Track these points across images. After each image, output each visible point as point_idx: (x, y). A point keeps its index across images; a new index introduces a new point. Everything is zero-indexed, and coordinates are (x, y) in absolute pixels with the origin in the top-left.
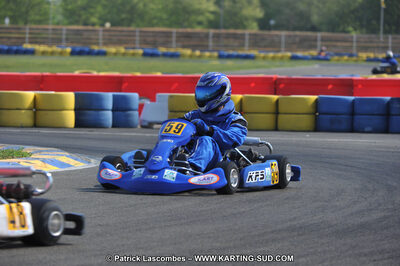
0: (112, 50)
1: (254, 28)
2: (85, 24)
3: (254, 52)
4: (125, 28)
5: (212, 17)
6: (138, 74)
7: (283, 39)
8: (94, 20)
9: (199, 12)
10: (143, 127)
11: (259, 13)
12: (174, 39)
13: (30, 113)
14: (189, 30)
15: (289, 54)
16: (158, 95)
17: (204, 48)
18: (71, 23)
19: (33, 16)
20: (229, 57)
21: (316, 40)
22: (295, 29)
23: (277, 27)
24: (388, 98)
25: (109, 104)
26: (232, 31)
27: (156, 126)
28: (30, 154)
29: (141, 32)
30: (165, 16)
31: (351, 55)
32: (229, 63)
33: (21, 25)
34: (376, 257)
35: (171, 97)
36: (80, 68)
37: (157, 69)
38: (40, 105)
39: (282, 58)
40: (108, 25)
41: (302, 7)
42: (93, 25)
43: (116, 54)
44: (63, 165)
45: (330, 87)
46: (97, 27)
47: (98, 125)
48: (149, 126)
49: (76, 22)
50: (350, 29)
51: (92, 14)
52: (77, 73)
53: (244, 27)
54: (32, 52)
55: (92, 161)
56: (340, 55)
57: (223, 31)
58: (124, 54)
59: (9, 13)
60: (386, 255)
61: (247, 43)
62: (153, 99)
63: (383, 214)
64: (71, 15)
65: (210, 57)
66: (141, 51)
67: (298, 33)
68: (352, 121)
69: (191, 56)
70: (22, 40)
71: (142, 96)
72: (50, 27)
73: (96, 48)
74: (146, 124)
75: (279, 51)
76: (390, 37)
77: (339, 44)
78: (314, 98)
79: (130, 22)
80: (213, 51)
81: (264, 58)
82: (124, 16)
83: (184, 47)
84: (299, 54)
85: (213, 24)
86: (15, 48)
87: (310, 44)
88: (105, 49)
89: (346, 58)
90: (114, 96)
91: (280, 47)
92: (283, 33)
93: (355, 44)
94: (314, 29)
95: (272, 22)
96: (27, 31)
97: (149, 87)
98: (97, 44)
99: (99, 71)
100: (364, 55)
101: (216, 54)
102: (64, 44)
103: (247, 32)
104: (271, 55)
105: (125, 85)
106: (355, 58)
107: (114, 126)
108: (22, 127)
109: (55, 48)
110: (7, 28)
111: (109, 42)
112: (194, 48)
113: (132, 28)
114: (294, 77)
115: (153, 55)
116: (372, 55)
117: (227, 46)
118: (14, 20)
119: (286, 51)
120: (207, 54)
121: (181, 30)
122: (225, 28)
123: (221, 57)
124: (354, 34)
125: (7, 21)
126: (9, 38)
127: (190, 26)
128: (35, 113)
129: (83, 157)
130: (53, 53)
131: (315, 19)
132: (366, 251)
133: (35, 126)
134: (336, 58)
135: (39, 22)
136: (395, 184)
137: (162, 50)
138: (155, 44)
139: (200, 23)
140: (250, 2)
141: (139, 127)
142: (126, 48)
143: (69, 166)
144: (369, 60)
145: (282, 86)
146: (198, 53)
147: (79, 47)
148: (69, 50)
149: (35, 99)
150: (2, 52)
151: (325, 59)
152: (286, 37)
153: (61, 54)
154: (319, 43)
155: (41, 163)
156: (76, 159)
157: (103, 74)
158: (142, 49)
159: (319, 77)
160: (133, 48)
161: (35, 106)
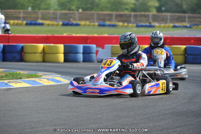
0: (83, 23)
1: (154, 12)
2: (69, 10)
4: (89, 12)
5: (133, 6)
6: (96, 35)
7: (169, 17)
8: (73, 7)
9: (127, 4)
10: (98, 62)
11: (157, 4)
12: (114, 17)
13: (41, 55)
14: (122, 13)
15: (172, 25)
16: (106, 45)
17: (129, 22)
18: (62, 10)
19: (43, 6)
20: (142, 26)
21: (185, 18)
22: (174, 12)
23: (165, 11)
25: (81, 50)
26: (143, 13)
28: (41, 76)
29: (97, 14)
30: (109, 6)
32: (142, 29)
33: (37, 10)
35: (112, 47)
36: (66, 32)
37: (105, 33)
38: (46, 51)
39: (168, 27)
40: (80, 10)
41: (178, 1)
42: (73, 10)
43: (85, 25)
44: (58, 81)
45: (192, 41)
46: (75, 12)
47: (75, 61)
48: (101, 61)
49: (65, 9)
51: (73, 5)
52: (65, 35)
53: (149, 11)
54: (42, 24)
55: (72, 79)
56: (197, 25)
57: (139, 13)
58: (89, 25)
59: (31, 5)
62: (103, 48)
64: (62, 6)
65: (132, 26)
66: (97, 24)
67: (176, 14)
69: (122, 26)
70: (37, 18)
71: (97, 46)
72: (51, 11)
73: (75, 22)
74: (99, 60)
75: (166, 23)
77: (197, 20)
78: (184, 47)
79: (92, 9)
80: (134, 23)
81: (159, 27)
82: (88, 6)
83: (119, 21)
84: (177, 24)
85: (134, 10)
86: (34, 22)
87: (182, 20)
88: (79, 22)
90: (83, 46)
91: (167, 21)
92: (169, 14)
94: (184, 12)
95: (163, 9)
96: (40, 14)
97: (101, 42)
98: (75, 20)
99: (76, 34)
101: (135, 25)
102: (58, 20)
103: (151, 14)
104: (163, 25)
105: (89, 41)
107: (83, 61)
108: (37, 62)
109: (54, 23)
110: (30, 12)
111: (81, 19)
112: (124, 22)
113: (93, 12)
114: (174, 36)
115: (103, 26)
117: (140, 21)
118: (33, 8)
119: (171, 23)
120: (131, 25)
121: (117, 13)
123: (137, 26)
125: (30, 9)
126: (31, 17)
127: (122, 11)
128: (44, 55)
129: (68, 77)
130: (53, 25)
131: (185, 7)
133: (44, 61)
134: (195, 27)
135: (46, 9)
137: (108, 23)
138: (104, 20)
139: (127, 9)
141: (96, 62)
142: (90, 22)
143: (60, 82)
145: (168, 41)
146: (126, 24)
147: (66, 22)
148: (61, 23)
149: (44, 48)
150: (27, 24)
151: (190, 27)
152: (170, 16)
153: (57, 25)
154: (187, 19)
155: (47, 80)
156: (64, 78)
157: (78, 35)
158: (98, 22)
159: (187, 36)
160: (94, 22)
161: (44, 51)
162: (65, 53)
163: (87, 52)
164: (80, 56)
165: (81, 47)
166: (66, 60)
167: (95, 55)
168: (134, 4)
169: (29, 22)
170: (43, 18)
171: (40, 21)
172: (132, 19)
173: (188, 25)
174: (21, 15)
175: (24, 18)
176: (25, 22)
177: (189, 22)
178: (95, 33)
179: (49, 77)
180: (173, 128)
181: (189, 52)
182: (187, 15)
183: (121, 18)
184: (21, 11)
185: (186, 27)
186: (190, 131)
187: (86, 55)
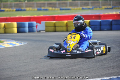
0: (28, 9)
2: (20, 1)
4: (31, 2)
6: (36, 16)
10: (38, 32)
12: (46, 5)
13: (4, 29)
15: (81, 8)
16: (42, 22)
17: (55, 7)
20: (63, 9)
24: (111, 20)
25: (27, 25)
26: (63, 2)
27: (41, 31)
28: (4, 42)
29: (37, 4)
31: (100, 7)
32: (63, 11)
34: (109, 69)
35: (46, 22)
36: (18, 15)
37: (42, 14)
38: (6, 27)
39: (79, 9)
40: (26, 2)
42: (22, 1)
43: (29, 10)
45: (93, 17)
46: (23, 3)
48: (39, 31)
52: (17, 16)
54: (3, 11)
55: (22, 43)
56: (96, 7)
57: (61, 2)
58: (32, 10)
60: (112, 68)
61: (68, 5)
62: (40, 23)
63: (110, 55)
66: (36, 9)
67: (84, 1)
68: (101, 27)
69: (52, 10)
70: (1, 7)
71: (37, 22)
72: (9, 3)
73: (23, 9)
74: (38, 31)
75: (78, 7)
76: (111, 2)
77: (96, 4)
80: (59, 7)
81: (74, 9)
83: (50, 7)
84: (84, 7)
87: (87, 4)
88: (26, 9)
89: (98, 8)
93: (101, 4)
96: (2, 4)
97: (39, 20)
98: (23, 7)
99: (24, 15)
100: (104, 7)
101: (59, 9)
102: (13, 8)
103: (68, 2)
104: (76, 8)
105: (32, 20)
107: (29, 32)
108: (1, 33)
109: (11, 9)
111: (27, 7)
112: (52, 7)
113: (34, 2)
115: (40, 10)
116: (106, 7)
117: (63, 6)
119: (81, 6)
120: (56, 9)
123: (61, 9)
124: (101, 1)
128: (5, 29)
129: (20, 42)
130: (10, 11)
132: (106, 67)
133: (5, 33)
134: (95, 9)
136: (114, 46)
137: (43, 8)
138: (41, 7)
141: (36, 32)
142: (32, 8)
144: (105, 9)
146: (54, 9)
147: (18, 9)
148: (15, 9)
149: (5, 25)
151: (92, 9)
152: (80, 3)
153: (13, 11)
154: (90, 4)
155: (7, 44)
156: (17, 43)
157: (25, 16)
159: (90, 14)
160: (34, 8)
161: (5, 27)
162: (18, 28)
163: (30, 26)
164: (27, 29)
165: (27, 24)
166: (18, 32)
167: (35, 28)
170: (4, 7)
171: (2, 9)
172: (57, 5)
173: (91, 7)
177: (92, 5)
178: (35, 15)
179: (8, 42)
180: (83, 70)
181: (92, 24)
182: (90, 2)
183: (51, 5)
186: (94, 71)
187: (30, 28)
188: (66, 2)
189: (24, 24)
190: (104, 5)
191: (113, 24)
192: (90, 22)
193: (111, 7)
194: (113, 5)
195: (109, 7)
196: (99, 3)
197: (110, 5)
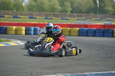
0: (38, 17)
1: (69, 13)
2: (32, 11)
3: (69, 18)
4: (41, 13)
5: (60, 10)
8: (34, 10)
9: (58, 9)
11: (71, 9)
12: (51, 15)
13: (15, 31)
14: (55, 13)
15: (77, 19)
17: (58, 17)
18: (29, 11)
20: (64, 19)
21: (83, 15)
22: (78, 13)
23: (74, 13)
24: (95, 29)
26: (64, 13)
28: (11, 41)
29: (44, 13)
30: (50, 10)
31: (91, 19)
32: (64, 20)
33: (18, 11)
39: (75, 20)
40: (37, 12)
41: (80, 8)
42: (34, 12)
43: (39, 18)
44: (18, 43)
45: (82, 26)
47: (30, 34)
49: (30, 11)
50: (91, 13)
52: (28, 22)
53: (67, 12)
54: (20, 18)
56: (88, 19)
57: (62, 13)
58: (40, 18)
61: (68, 16)
62: (43, 28)
64: (29, 9)
66: (44, 18)
69: (55, 19)
70: (18, 15)
71: (40, 28)
72: (24, 12)
73: (34, 17)
75: (74, 18)
76: (100, 15)
77: (88, 16)
79: (42, 11)
81: (71, 19)
82: (41, 10)
83: (54, 17)
84: (79, 18)
85: (61, 12)
86: (16, 16)
87: (82, 16)
88: (36, 17)
92: (76, 14)
93: (92, 17)
94: (83, 13)
95: (74, 11)
98: (35, 16)
99: (33, 22)
100: (94, 19)
101: (60, 18)
102: (27, 16)
103: (68, 14)
104: (73, 19)
106: (91, 20)
108: (13, 34)
109: (25, 17)
110: (14, 12)
111: (37, 16)
112: (56, 17)
115: (47, 19)
116: (95, 19)
117: (63, 17)
119: (77, 18)
120: (59, 18)
121: (53, 13)
122: (63, 13)
123: (62, 19)
124: (92, 14)
125: (15, 10)
126: (15, 14)
127: (56, 12)
130: (25, 18)
131: (83, 11)
133: (16, 34)
134: (87, 20)
135: (22, 11)
137: (49, 17)
138: (47, 16)
139: (58, 12)
140: (69, 7)
142: (41, 17)
143: (20, 44)
146: (57, 18)
147: (30, 17)
148: (28, 17)
149: (16, 28)
150: (13, 17)
151: (85, 20)
152: (77, 15)
153: (27, 18)
154: (84, 16)
156: (22, 42)
158: (45, 17)
160: (43, 17)
161: (16, 30)
162: (26, 31)
163: (35, 30)
164: (32, 32)
165: (33, 28)
166: (26, 34)
167: (39, 32)
168: (61, 9)
169: (14, 16)
170: (20, 15)
171: (19, 16)
172: (60, 16)
173: (84, 19)
174: (11, 13)
175: (12, 15)
176: (12, 16)
182: (84, 14)
183: (55, 15)
184: (11, 11)
185: (83, 20)
187: (35, 32)
188: (66, 14)
189: (30, 28)
190: (94, 17)
191: (96, 32)
192: (79, 29)
193: (99, 19)
194: (101, 18)
195: (97, 19)
196: (91, 16)
197: (98, 17)
